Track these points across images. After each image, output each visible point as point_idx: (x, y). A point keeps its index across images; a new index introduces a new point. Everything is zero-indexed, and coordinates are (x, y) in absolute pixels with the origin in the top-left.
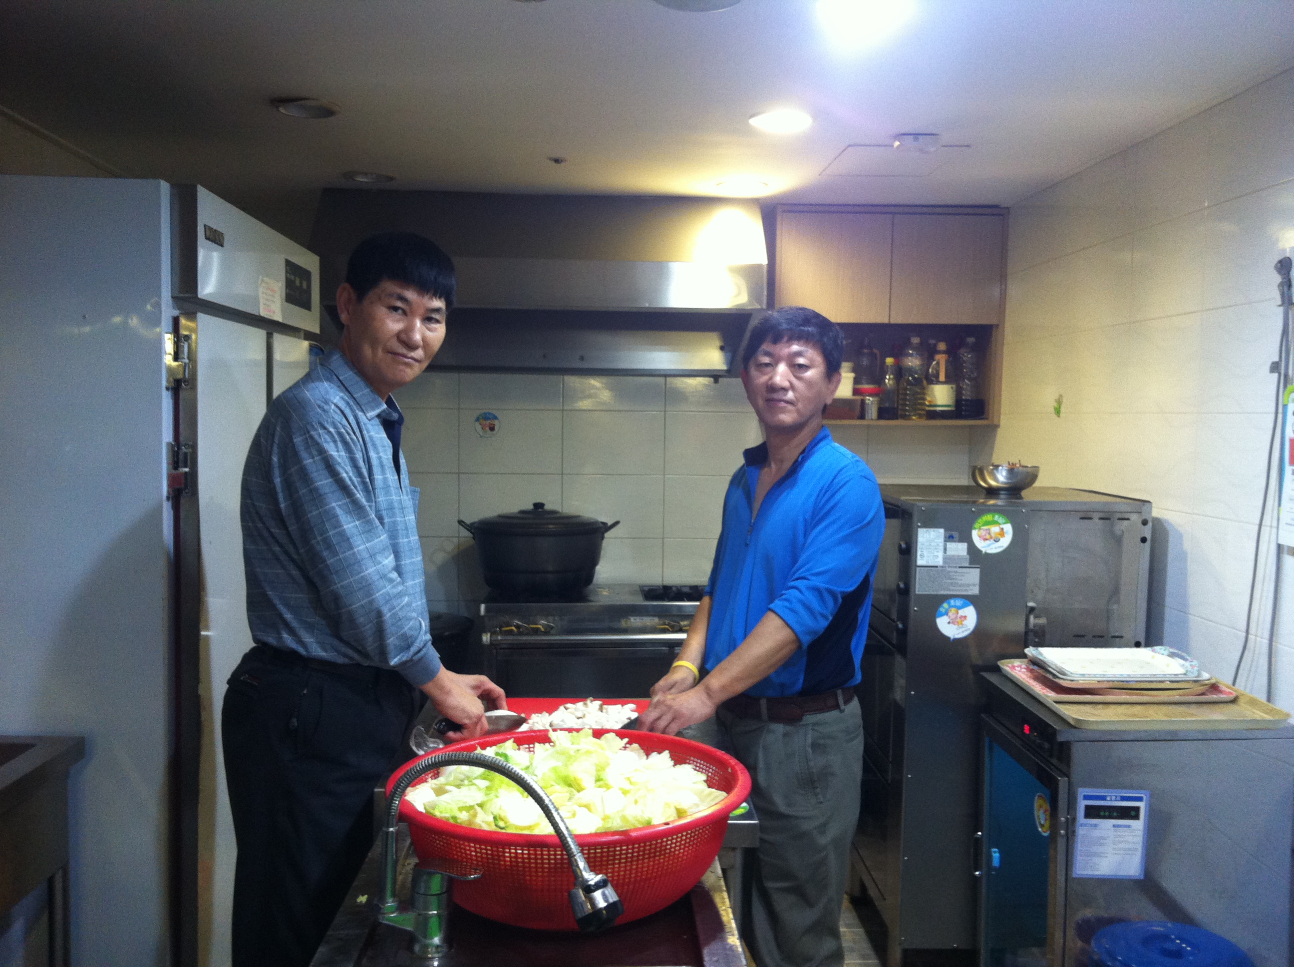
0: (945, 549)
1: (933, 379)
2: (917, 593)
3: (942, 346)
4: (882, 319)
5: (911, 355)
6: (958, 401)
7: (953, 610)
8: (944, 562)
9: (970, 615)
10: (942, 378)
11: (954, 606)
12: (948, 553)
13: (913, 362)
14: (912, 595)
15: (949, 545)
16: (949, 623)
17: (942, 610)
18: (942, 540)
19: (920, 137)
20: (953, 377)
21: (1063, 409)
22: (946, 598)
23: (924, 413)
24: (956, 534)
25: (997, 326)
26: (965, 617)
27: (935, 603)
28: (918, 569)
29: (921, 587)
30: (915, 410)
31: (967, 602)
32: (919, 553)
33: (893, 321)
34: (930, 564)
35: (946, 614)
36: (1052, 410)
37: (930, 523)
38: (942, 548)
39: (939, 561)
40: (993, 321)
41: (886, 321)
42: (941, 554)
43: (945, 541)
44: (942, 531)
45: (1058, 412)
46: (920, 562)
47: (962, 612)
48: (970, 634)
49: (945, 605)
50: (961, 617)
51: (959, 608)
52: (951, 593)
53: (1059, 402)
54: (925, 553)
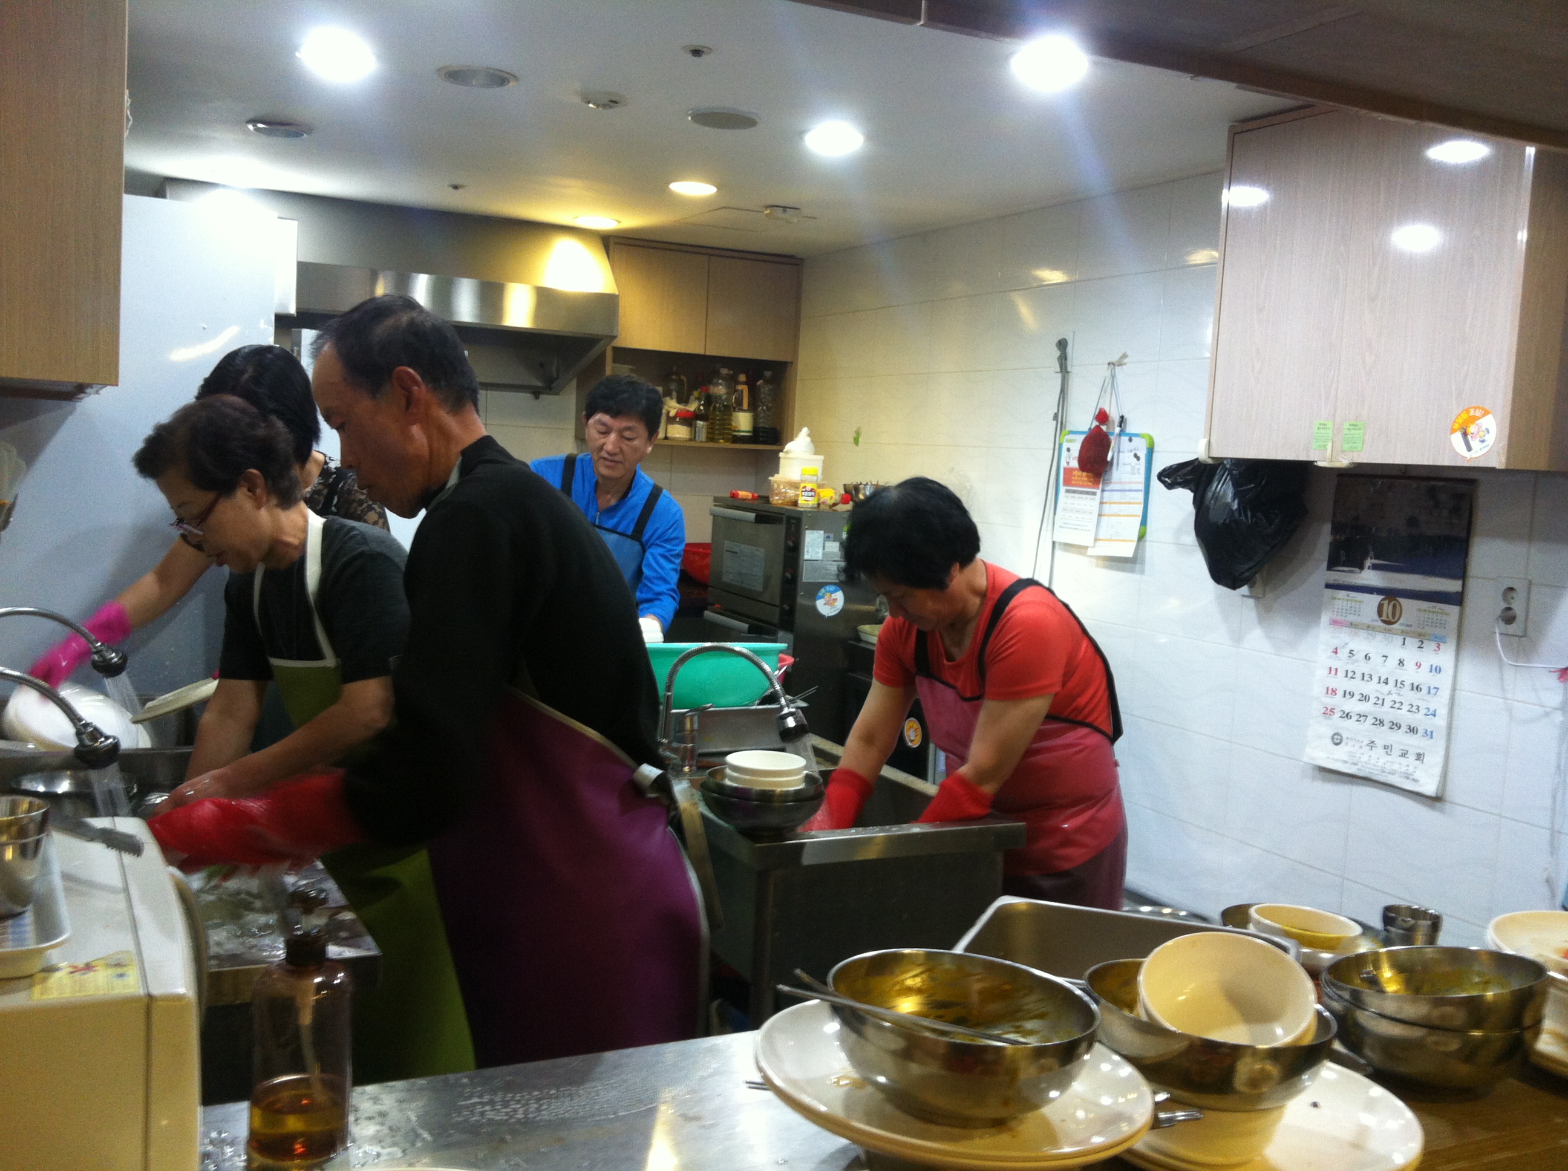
0: (824, 547)
1: (739, 406)
2: (804, 581)
3: (742, 378)
4: (698, 350)
5: (721, 384)
6: (756, 429)
7: (828, 594)
8: (823, 557)
9: (839, 597)
10: (745, 406)
11: (829, 591)
12: (826, 550)
13: (720, 390)
14: (799, 583)
15: (827, 544)
16: (825, 604)
17: (820, 594)
18: (821, 540)
19: (788, 210)
20: (753, 408)
21: (860, 440)
22: (823, 585)
23: (731, 437)
24: (832, 535)
25: (791, 363)
26: (836, 600)
27: (815, 589)
28: (805, 562)
29: (807, 576)
30: (722, 434)
31: (838, 588)
32: (806, 550)
33: (708, 353)
34: (813, 559)
35: (823, 597)
36: (853, 440)
37: (813, 528)
38: (822, 545)
39: (819, 556)
40: (789, 359)
41: (702, 352)
42: (820, 551)
43: (825, 541)
44: (822, 532)
45: (856, 441)
46: (806, 557)
47: (834, 596)
48: (839, 613)
49: (823, 590)
50: (834, 599)
51: (832, 592)
52: (825, 581)
53: (858, 433)
54: (810, 550)
